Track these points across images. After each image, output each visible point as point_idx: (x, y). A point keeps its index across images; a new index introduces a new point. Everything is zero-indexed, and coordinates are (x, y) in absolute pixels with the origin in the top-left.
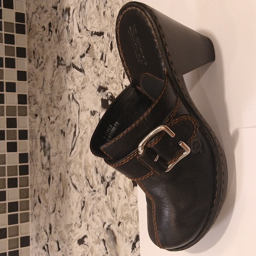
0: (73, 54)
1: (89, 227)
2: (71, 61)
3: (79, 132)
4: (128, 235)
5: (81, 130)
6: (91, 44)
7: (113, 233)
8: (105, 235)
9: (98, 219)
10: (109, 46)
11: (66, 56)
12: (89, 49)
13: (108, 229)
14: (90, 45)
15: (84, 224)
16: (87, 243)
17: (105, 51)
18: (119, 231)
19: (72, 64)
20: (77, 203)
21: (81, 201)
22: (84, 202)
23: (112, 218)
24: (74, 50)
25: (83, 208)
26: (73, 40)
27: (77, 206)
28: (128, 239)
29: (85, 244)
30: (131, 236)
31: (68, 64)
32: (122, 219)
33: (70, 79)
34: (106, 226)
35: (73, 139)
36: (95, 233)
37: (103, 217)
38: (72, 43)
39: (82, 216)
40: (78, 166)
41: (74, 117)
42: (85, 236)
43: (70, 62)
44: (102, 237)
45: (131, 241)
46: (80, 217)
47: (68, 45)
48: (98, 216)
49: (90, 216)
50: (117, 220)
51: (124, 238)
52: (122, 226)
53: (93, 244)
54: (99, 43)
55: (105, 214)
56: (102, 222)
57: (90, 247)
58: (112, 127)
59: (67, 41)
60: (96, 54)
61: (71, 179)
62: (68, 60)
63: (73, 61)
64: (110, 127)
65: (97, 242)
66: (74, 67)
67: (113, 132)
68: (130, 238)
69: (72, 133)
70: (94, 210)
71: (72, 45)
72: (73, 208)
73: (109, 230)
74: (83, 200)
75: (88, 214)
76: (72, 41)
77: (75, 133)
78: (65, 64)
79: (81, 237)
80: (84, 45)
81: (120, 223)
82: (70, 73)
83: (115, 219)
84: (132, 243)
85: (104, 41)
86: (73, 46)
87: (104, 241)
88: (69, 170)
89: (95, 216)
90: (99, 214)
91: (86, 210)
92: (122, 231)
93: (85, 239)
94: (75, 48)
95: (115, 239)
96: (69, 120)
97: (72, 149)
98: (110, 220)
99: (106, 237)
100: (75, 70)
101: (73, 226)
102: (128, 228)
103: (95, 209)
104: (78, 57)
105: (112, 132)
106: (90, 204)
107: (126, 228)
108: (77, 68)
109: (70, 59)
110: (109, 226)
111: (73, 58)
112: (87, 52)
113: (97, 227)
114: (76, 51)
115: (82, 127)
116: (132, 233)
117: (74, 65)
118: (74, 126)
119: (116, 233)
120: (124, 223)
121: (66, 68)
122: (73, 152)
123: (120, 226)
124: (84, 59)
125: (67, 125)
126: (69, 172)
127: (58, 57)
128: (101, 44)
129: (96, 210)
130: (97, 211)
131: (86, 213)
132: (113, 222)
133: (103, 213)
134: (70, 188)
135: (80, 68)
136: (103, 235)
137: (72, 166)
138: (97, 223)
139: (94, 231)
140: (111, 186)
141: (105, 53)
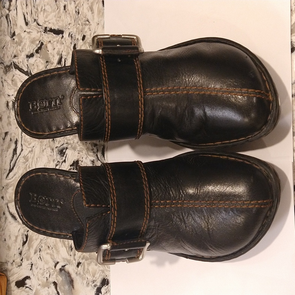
0: (15, 52)
1: (33, 266)
2: (11, 59)
3: (22, 150)
4: (90, 278)
5: (24, 148)
6: (44, 43)
7: (69, 275)
8: (57, 276)
9: (48, 258)
10: (71, 49)
11: (3, 52)
12: (40, 48)
13: (62, 269)
14: (42, 44)
15: (26, 263)
16: (30, 286)
17: (64, 54)
18: (78, 273)
19: (13, 63)
20: (17, 237)
21: (23, 234)
22: (27, 237)
23: (68, 257)
24: (17, 46)
25: (24, 243)
26: (16, 34)
27: (16, 241)
28: (90, 283)
29: (26, 287)
30: (94, 279)
31: (7, 63)
32: (82, 259)
33: (10, 82)
34: (59, 267)
35: (13, 157)
36: (43, 274)
37: (55, 255)
38: (14, 37)
39: (23, 253)
41: (14, 131)
42: (28, 278)
43: (10, 61)
44: (52, 280)
45: (95, 286)
46: (20, 254)
47: (8, 38)
48: (47, 253)
49: (35, 253)
50: (75, 259)
51: (85, 282)
52: (83, 267)
53: (39, 287)
54: (55, 43)
55: (58, 252)
56: (54, 261)
57: (34, 291)
59: (6, 34)
60: (51, 57)
61: (8, 207)
62: (8, 57)
63: (15, 60)
65: (46, 285)
66: (17, 67)
68: (93, 282)
69: (11, 150)
70: (42, 247)
71: (14, 39)
72: (10, 242)
73: (63, 272)
74: (26, 233)
75: (32, 251)
76: (14, 34)
77: (15, 150)
78: (2, 62)
79: (21, 278)
80: (33, 42)
81: (79, 264)
82: (10, 74)
83: (72, 258)
84: (96, 288)
85: (64, 42)
86: (16, 41)
87: (55, 284)
88: (4, 196)
89: (43, 254)
90: (49, 251)
91: (30, 247)
92: (82, 273)
93: (27, 281)
94: (19, 43)
95: (71, 282)
96: (6, 134)
97: (11, 170)
98: (64, 259)
99: (59, 279)
100: (18, 72)
101: (9, 264)
102: (90, 269)
103: (43, 245)
104: (23, 56)
106: (36, 239)
107: (88, 269)
108: (21, 70)
109: (10, 57)
110: (64, 266)
111: (15, 56)
112: (37, 52)
113: (46, 267)
114: (20, 48)
115: (27, 144)
116: (97, 276)
117: (17, 65)
118: (14, 141)
119: (73, 276)
120: (86, 264)
121: (3, 67)
122: (11, 174)
123: (80, 267)
124: (32, 60)
125: (4, 139)
126: (5, 199)
128: (58, 45)
129: (44, 247)
130: (46, 247)
131: (29, 250)
132: (69, 262)
133: (55, 251)
134: (6, 218)
135: (26, 70)
136: (54, 276)
138: (47, 263)
139: (42, 271)
141: (64, 57)
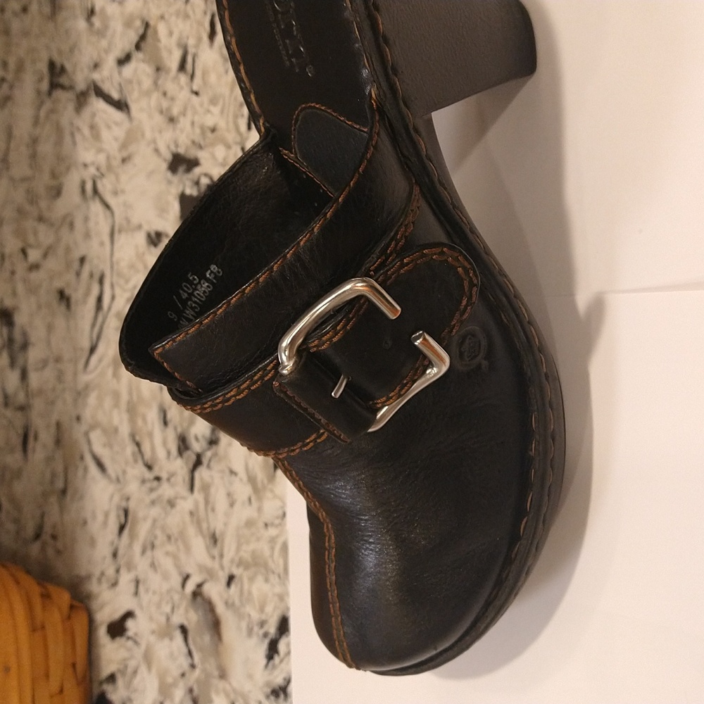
0: (95, 55)
1: (141, 588)
2: (89, 75)
3: (113, 298)
4: (255, 616)
5: (118, 291)
6: (152, 23)
7: (210, 607)
8: (187, 611)
9: (167, 563)
10: (205, 29)
11: (74, 60)
12: (143, 37)
13: (197, 594)
14: (147, 25)
15: (126, 579)
16: (136, 634)
17: (191, 42)
18: (230, 602)
19: (92, 86)
20: (107, 515)
21: (118, 507)
22: (126, 512)
23: (208, 562)
24: (100, 41)
25: (122, 528)
26: (97, 9)
27: (105, 523)
28: (256, 629)
29: (129, 638)
30: (264, 617)
31: (81, 85)
32: (238, 566)
33: (86, 131)
34: (190, 586)
35: (96, 318)
36: (159, 606)
37: (183, 557)
38: (93, 19)
39: (121, 552)
40: (108, 402)
41: (96, 250)
42: (129, 615)
43: (87, 78)
44: (177, 619)
45: (266, 635)
46: (115, 555)
47: (82, 24)
48: (167, 553)
49: (144, 552)
50: (222, 567)
51: (244, 625)
52: (239, 586)
53: (152, 639)
54: (173, 18)
55: (188, 548)
56: (180, 574)
57: (143, 647)
58: (199, 282)
59: (78, 12)
60: (164, 54)
61: (89, 442)
62: (82, 71)
63: (96, 76)
64: (191, 283)
65: (165, 633)
66: (100, 93)
67: (202, 297)
68: (262, 624)
69: (92, 301)
70: (156, 537)
71: (93, 24)
72: (95, 527)
73: (199, 599)
74: (124, 504)
75: (137, 548)
76: (92, 12)
77: (100, 300)
78: (73, 84)
79: (117, 615)
80: (128, 24)
81: (231, 579)
82: (87, 112)
83: (216, 565)
84: (267, 642)
85: (191, 13)
86: (98, 28)
87: (184, 630)
88: (82, 414)
89: (159, 554)
90: (170, 548)
91: (133, 537)
92: (237, 602)
93: (130, 624)
94: (101, 33)
95: (215, 625)
96: (82, 260)
97: (93, 350)
98: (202, 568)
99: (191, 617)
100: (99, 105)
101: (94, 581)
102: (255, 592)
103: (158, 532)
104: (110, 62)
105: (196, 297)
106: (145, 519)
107: (250, 593)
108: (108, 99)
109: (86, 70)
110: (200, 586)
111: (96, 66)
112: (138, 47)
113: (165, 587)
114: (104, 43)
115: (122, 282)
116: (269, 608)
117: (99, 88)
118: (97, 277)
119: (220, 609)
120: (246, 581)
121: (74, 98)
122: (94, 359)
123: (233, 586)
124: (128, 70)
125: (78, 274)
126: (82, 421)
127: (52, 65)
128: (180, 22)
129: (161, 537)
130: (165, 538)
131: (130, 545)
132: (211, 574)
133: (181, 547)
134: (86, 469)
135: (115, 96)
136: (181, 610)
137: (92, 399)
138: (166, 577)
139: (156, 599)
140: (208, 467)
141: (191, 50)
